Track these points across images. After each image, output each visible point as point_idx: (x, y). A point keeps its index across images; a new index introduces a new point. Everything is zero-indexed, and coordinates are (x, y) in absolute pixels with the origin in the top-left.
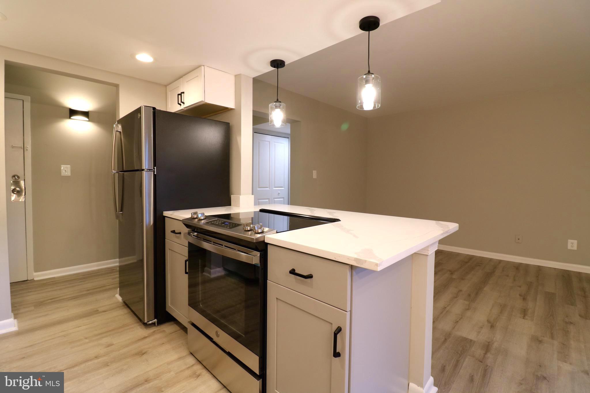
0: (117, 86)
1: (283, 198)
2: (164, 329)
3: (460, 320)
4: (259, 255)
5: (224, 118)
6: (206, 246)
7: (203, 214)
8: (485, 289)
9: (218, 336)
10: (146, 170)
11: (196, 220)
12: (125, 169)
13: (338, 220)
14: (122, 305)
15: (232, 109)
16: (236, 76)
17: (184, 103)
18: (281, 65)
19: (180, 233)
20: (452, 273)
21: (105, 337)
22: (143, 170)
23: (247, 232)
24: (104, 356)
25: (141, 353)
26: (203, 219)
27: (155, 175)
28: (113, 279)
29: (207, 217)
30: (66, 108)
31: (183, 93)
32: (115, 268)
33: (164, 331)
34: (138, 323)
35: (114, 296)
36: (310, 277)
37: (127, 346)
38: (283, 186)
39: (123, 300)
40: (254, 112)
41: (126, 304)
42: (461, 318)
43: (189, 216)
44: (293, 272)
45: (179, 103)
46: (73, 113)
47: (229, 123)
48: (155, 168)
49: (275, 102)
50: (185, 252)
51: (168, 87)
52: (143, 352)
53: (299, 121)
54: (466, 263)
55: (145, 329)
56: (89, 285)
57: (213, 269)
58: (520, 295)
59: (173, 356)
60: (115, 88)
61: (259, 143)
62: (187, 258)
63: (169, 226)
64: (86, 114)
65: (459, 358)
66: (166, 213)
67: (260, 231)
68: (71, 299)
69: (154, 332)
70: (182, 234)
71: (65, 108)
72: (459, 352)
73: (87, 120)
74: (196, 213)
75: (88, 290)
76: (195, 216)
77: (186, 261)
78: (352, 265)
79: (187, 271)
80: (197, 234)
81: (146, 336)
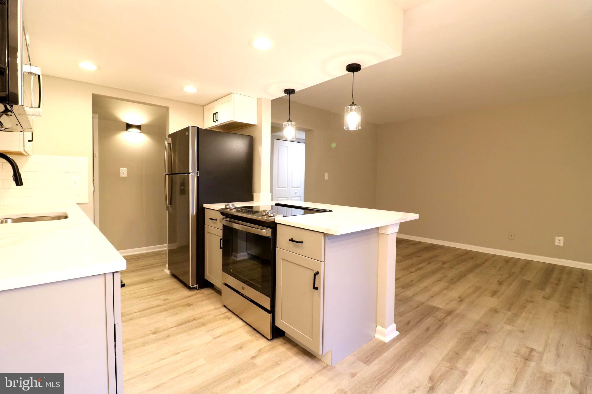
0: (167, 108)
1: (300, 197)
2: (204, 292)
3: (436, 295)
4: (271, 231)
5: (247, 132)
6: (236, 226)
7: (234, 205)
8: (468, 276)
9: (243, 289)
10: (192, 173)
11: (229, 209)
12: (173, 172)
13: (330, 211)
14: (170, 276)
15: (254, 125)
16: (258, 99)
17: (218, 121)
18: (292, 92)
19: (216, 220)
20: (444, 263)
21: (163, 295)
22: (190, 173)
23: (264, 216)
24: (163, 305)
25: (189, 305)
26: (234, 209)
27: (198, 177)
28: (160, 259)
29: (236, 208)
30: (125, 123)
31: (218, 113)
32: (160, 252)
33: (204, 293)
34: (183, 287)
35: (163, 270)
36: (302, 242)
37: (178, 300)
38: (300, 187)
39: (171, 272)
40: (272, 123)
41: (174, 276)
42: (438, 294)
43: (224, 207)
44: (291, 240)
45: (214, 120)
46: (129, 126)
47: (252, 136)
48: (198, 171)
49: (288, 121)
50: (220, 233)
51: (205, 107)
52: (191, 304)
53: (312, 130)
54: (462, 256)
55: (190, 292)
56: (143, 263)
57: (239, 253)
58: (498, 281)
59: (211, 307)
60: (166, 109)
61: (278, 148)
62: (222, 237)
63: (208, 215)
64: (139, 127)
65: (424, 317)
66: (205, 206)
67: (272, 215)
68: (131, 272)
69: (196, 293)
70: (218, 221)
71: (121, 122)
72: (425, 315)
73: (140, 131)
74: (227, 205)
75: (143, 266)
76: (228, 207)
77: (221, 240)
78: (325, 233)
79: (222, 247)
80: (229, 220)
81: (191, 295)
